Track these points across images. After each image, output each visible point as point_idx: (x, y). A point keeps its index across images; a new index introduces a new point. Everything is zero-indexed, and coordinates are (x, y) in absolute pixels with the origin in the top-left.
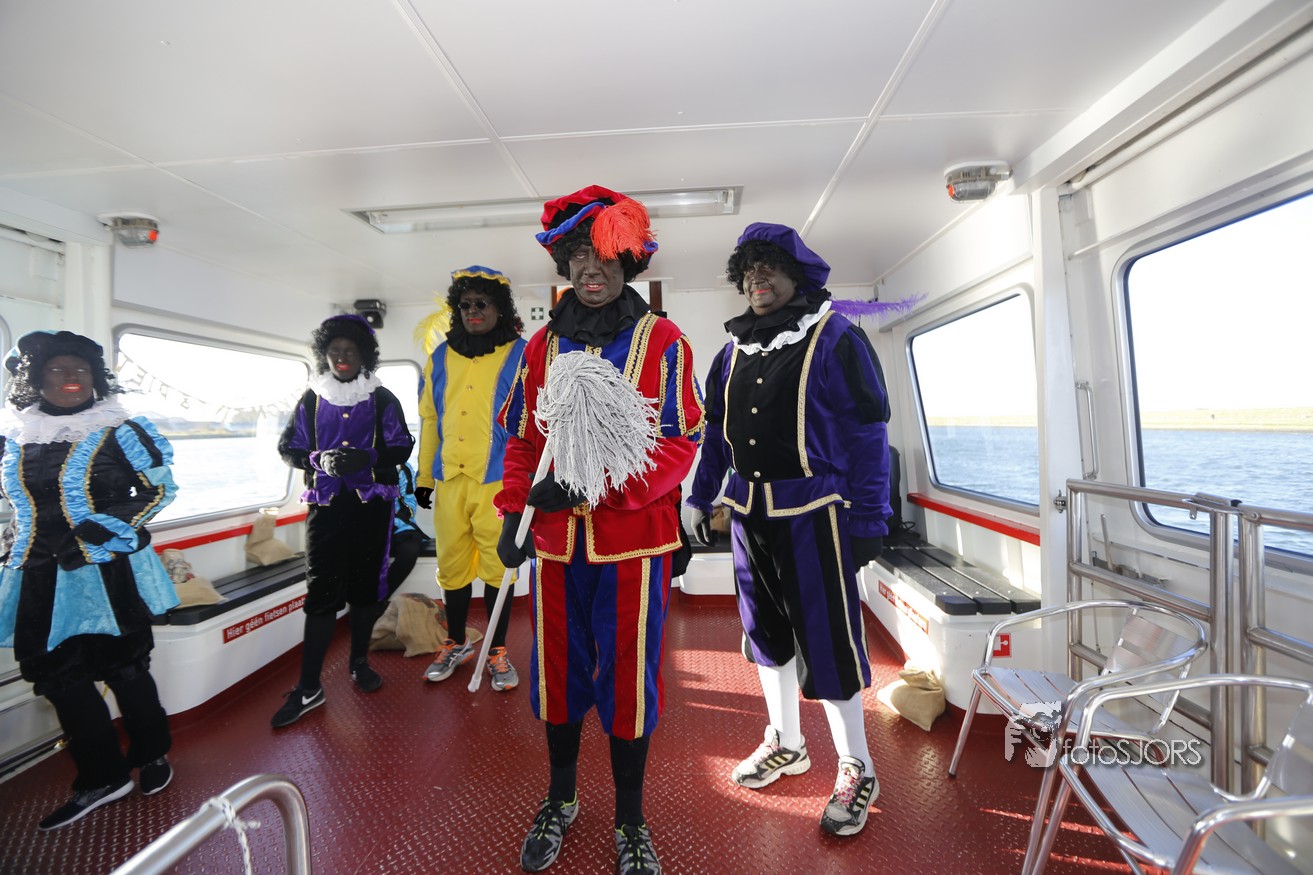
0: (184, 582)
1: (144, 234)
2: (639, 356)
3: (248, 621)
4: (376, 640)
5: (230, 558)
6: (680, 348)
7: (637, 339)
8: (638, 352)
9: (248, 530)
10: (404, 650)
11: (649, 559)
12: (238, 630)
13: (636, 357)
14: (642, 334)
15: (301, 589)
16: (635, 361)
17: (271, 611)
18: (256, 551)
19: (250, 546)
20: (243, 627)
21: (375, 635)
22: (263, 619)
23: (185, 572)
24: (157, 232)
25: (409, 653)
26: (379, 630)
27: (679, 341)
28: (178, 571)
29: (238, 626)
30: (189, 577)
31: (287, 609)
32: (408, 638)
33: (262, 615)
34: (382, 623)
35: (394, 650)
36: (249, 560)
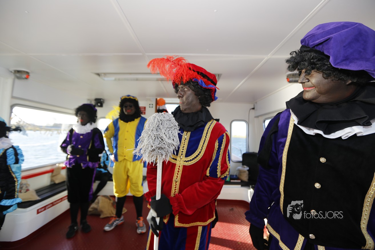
0: (25, 192)
1: (25, 76)
2: (206, 139)
3: (47, 206)
4: (90, 211)
5: (45, 181)
6: (225, 137)
7: (206, 131)
8: (206, 137)
9: (52, 171)
10: (99, 215)
11: (201, 227)
12: (43, 209)
13: (205, 139)
14: (208, 129)
15: (65, 193)
16: (204, 141)
17: (55, 201)
18: (54, 178)
19: (52, 176)
20: (45, 208)
21: (90, 209)
22: (53, 204)
23: (27, 188)
24: (29, 75)
25: (102, 216)
26: (92, 208)
27: (224, 134)
28: (24, 188)
29: (43, 208)
30: (28, 190)
31: (61, 199)
32: (102, 212)
33: (52, 203)
34: (93, 205)
35: (97, 214)
36: (52, 181)
